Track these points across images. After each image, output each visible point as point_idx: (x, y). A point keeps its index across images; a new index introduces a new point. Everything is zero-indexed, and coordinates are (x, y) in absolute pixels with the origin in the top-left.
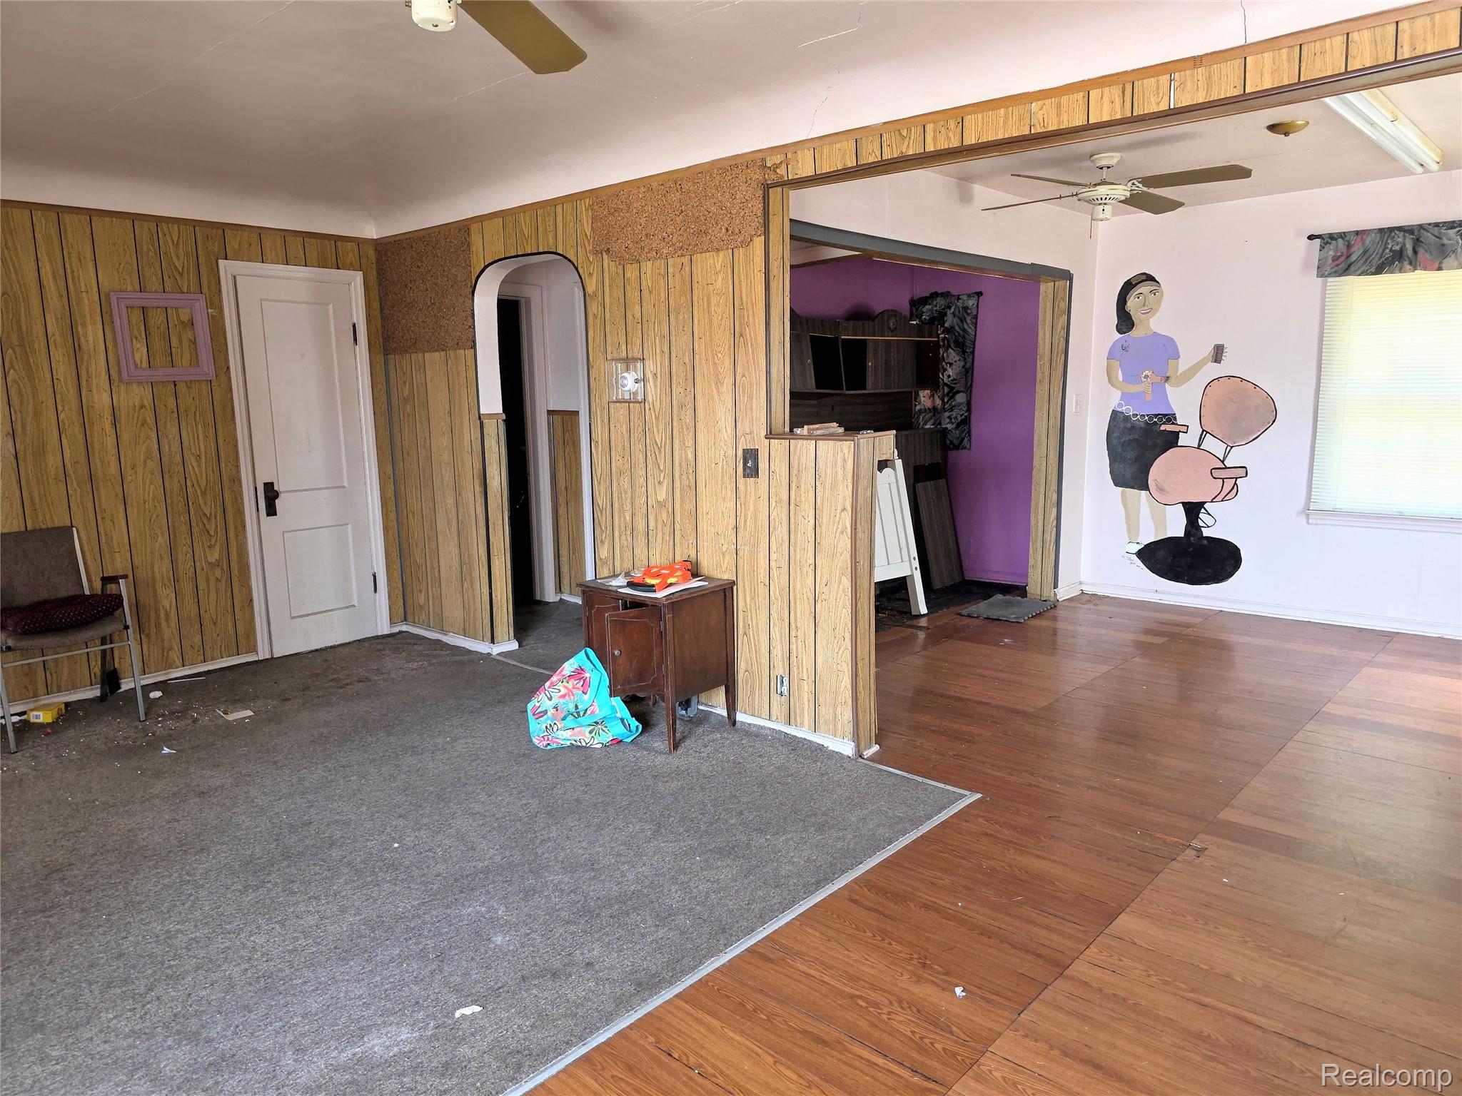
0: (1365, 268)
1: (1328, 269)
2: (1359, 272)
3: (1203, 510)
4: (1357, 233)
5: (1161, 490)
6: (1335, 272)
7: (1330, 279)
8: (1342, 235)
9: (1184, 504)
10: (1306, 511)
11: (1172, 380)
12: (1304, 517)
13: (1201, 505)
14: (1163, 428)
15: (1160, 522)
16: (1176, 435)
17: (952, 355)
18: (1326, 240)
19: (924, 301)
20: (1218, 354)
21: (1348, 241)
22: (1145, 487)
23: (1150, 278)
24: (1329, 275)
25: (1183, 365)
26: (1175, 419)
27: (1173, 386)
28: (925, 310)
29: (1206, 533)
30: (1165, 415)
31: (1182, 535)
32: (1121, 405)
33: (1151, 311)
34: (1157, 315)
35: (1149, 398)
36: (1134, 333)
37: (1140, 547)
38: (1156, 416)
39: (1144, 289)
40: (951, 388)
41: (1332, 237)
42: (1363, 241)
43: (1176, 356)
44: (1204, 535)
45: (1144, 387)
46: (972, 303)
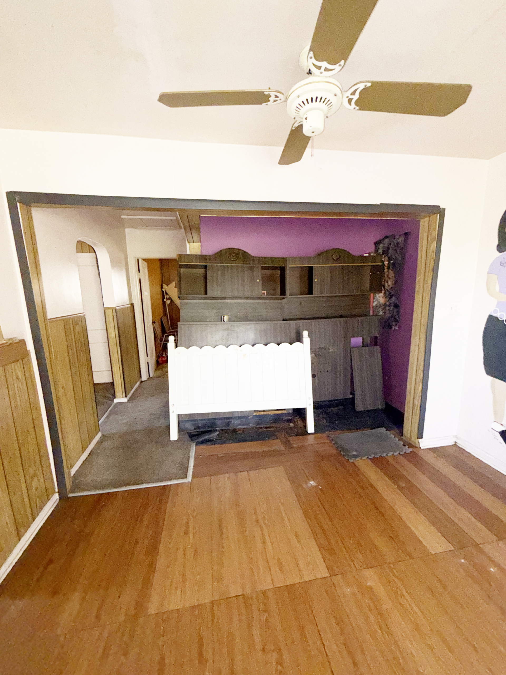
17: (391, 273)
19: (381, 241)
28: (380, 247)
32: (495, 311)
40: (390, 293)
46: (401, 240)
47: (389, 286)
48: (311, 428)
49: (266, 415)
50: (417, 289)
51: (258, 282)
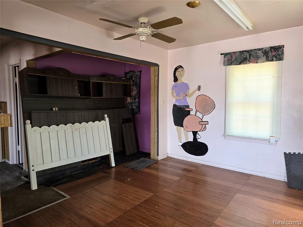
0: (236, 63)
1: (226, 63)
2: (235, 64)
3: (197, 134)
4: (234, 53)
5: (186, 127)
6: (228, 64)
7: (227, 66)
8: (230, 53)
9: (193, 132)
10: (224, 135)
11: (188, 96)
12: (224, 137)
13: (197, 132)
14: (186, 109)
15: (187, 137)
16: (190, 111)
17: (134, 88)
18: (225, 55)
19: (128, 73)
20: (199, 88)
21: (231, 55)
22: (182, 126)
23: (181, 67)
24: (227, 65)
25: (191, 91)
26: (189, 107)
27: (188, 97)
28: (128, 75)
29: (199, 140)
30: (186, 106)
31: (192, 141)
32: (175, 103)
33: (182, 76)
34: (183, 77)
35: (182, 101)
36: (178, 82)
37: (182, 144)
38: (184, 106)
39: (180, 70)
40: (135, 97)
41: (227, 54)
42: (235, 55)
43: (189, 89)
44: (198, 141)
45: (181, 97)
46: (138, 74)
47: (134, 94)
48: (113, 165)
49: (88, 163)
50: (151, 95)
51: (76, 89)
